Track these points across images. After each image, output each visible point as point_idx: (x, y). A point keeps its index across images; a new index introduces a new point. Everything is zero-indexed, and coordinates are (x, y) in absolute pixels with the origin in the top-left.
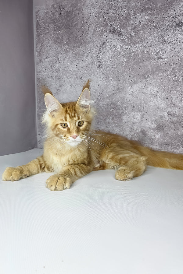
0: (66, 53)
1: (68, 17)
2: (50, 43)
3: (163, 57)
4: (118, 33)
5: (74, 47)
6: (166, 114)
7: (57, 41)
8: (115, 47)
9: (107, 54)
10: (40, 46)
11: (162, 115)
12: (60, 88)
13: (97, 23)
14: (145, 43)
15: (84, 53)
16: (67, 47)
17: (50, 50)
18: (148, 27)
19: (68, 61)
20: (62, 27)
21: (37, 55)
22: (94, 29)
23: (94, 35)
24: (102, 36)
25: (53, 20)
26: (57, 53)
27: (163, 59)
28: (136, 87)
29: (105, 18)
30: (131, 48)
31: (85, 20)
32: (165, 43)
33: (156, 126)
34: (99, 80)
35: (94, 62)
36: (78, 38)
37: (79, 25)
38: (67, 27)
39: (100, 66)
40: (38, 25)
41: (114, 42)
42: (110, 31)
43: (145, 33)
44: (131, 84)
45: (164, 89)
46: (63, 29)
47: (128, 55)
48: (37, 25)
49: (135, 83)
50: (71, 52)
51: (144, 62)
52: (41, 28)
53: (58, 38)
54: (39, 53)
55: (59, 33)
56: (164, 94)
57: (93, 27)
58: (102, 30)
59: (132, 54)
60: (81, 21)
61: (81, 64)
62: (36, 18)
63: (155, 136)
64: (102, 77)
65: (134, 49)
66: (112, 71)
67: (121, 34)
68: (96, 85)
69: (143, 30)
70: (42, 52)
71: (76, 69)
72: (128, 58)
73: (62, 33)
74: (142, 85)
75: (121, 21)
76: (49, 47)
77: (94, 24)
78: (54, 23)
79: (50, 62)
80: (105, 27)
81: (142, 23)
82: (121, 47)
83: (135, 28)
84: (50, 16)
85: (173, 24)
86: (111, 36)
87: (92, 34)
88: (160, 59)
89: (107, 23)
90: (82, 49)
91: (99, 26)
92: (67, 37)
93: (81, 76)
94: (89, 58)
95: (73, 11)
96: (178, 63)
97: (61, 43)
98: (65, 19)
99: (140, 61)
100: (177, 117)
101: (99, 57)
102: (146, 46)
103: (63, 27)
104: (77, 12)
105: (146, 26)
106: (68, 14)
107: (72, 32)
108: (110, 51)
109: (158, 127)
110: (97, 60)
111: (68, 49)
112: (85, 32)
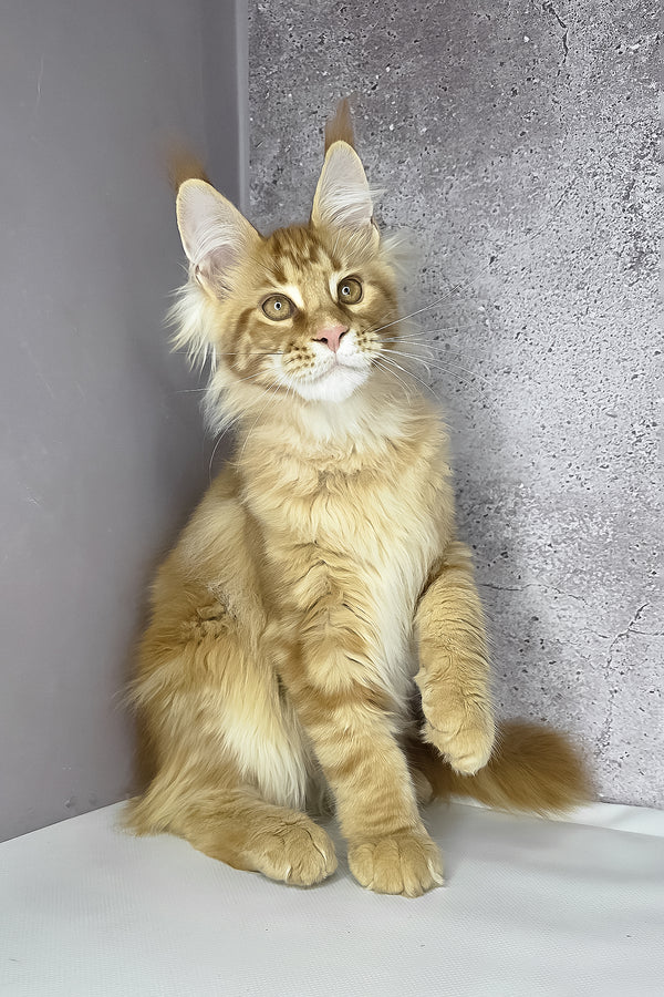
0: (426, 188)
5: (477, 152)
7: (372, 124)
10: (276, 152)
13: (618, 14)
15: (538, 187)
16: (434, 152)
19: (439, 233)
20: (402, 45)
21: (254, 202)
22: (604, 47)
23: (599, 81)
35: (604, 236)
36: (498, 101)
37: (505, 29)
38: (433, 43)
39: (639, 258)
40: (264, 39)
46: (406, 56)
48: (255, 41)
50: (460, 181)
52: (280, 52)
53: (379, 108)
54: (268, 193)
55: (383, 81)
57: (596, 33)
60: (521, 5)
61: (522, 251)
62: (253, 0)
68: (616, 374)
70: (286, 187)
71: (491, 279)
73: (403, 79)
77: (603, 15)
78: (358, 21)
87: (587, 75)
90: (523, 163)
91: (630, 26)
92: (435, 99)
93: (520, 322)
94: (569, 212)
97: (400, 136)
101: (635, 209)
103: (407, 46)
107: (465, 70)
110: (623, 225)
111: (439, 166)
112: (540, 66)
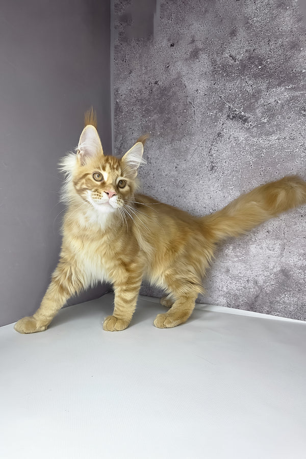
0: (159, 148)
1: (163, 96)
2: (136, 135)
4: (241, 118)
5: (173, 140)
7: (146, 132)
8: (236, 139)
9: (223, 151)
10: (121, 139)
13: (207, 105)
14: (286, 134)
15: (188, 149)
16: (161, 139)
18: (290, 108)
19: (162, 160)
20: (153, 111)
21: (116, 153)
22: (204, 113)
23: (203, 122)
24: (216, 124)
25: (141, 101)
29: (220, 97)
30: (262, 141)
31: (189, 100)
33: (305, 263)
34: (212, 189)
35: (204, 162)
36: (178, 127)
37: (180, 108)
38: (162, 111)
39: (212, 169)
40: (118, 109)
41: (235, 132)
42: (229, 116)
43: (284, 119)
46: (155, 114)
47: (257, 153)
48: (116, 109)
50: (168, 147)
51: (284, 162)
52: (122, 112)
53: (147, 127)
54: (119, 150)
55: (149, 120)
57: (202, 110)
58: (216, 114)
59: (264, 150)
60: (184, 102)
61: (183, 166)
62: (115, 99)
63: (304, 279)
64: (216, 185)
65: (267, 142)
66: (233, 176)
67: (245, 120)
68: (206, 197)
69: (281, 113)
70: (124, 148)
71: (176, 173)
72: (258, 156)
73: (154, 120)
75: (245, 100)
76: (133, 141)
77: (204, 105)
78: (142, 104)
80: (221, 110)
81: (280, 102)
82: (246, 139)
83: (269, 110)
84: (135, 95)
86: (229, 123)
87: (200, 121)
89: (224, 104)
90: (184, 143)
91: (210, 108)
92: (162, 125)
93: (183, 184)
94: (195, 156)
95: (171, 88)
97: (153, 135)
98: (159, 99)
99: (277, 160)
101: (212, 155)
102: (288, 138)
103: (155, 111)
104: (177, 88)
105: (286, 107)
106: (164, 91)
107: (170, 118)
108: (229, 146)
110: (208, 159)
111: (163, 143)
112: (189, 118)
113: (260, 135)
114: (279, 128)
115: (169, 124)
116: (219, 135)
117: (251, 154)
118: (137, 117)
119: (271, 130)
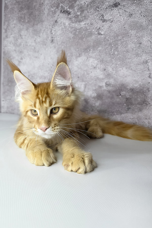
0: (27, 30)
2: (15, 22)
3: (102, 33)
4: (67, 12)
5: (34, 25)
6: (104, 84)
7: (20, 20)
8: (64, 24)
9: (58, 31)
10: (7, 24)
11: (101, 85)
12: (21, 60)
14: (88, 21)
15: (41, 30)
16: (28, 24)
17: (14, 27)
18: (91, 7)
19: (28, 37)
21: (4, 32)
22: (49, 9)
23: (48, 14)
24: (55, 15)
26: (20, 30)
27: (102, 35)
28: (80, 60)
29: (58, 0)
30: (77, 25)
31: (42, 2)
32: (104, 21)
33: (96, 95)
34: (52, 53)
35: (48, 37)
36: (36, 17)
37: (38, 6)
38: (29, 8)
39: (52, 41)
40: (6, 7)
41: (64, 20)
42: (61, 11)
43: (88, 13)
44: (77, 57)
45: (102, 61)
46: (25, 10)
47: (74, 32)
49: (80, 55)
50: (31, 29)
51: (87, 37)
52: (8, 9)
53: (21, 17)
54: (6, 30)
55: (22, 14)
56: (102, 66)
57: (48, 7)
58: (55, 9)
59: (78, 31)
60: (39, 3)
61: (39, 40)
62: (5, 1)
63: (95, 104)
64: (54, 51)
65: (79, 26)
66: (62, 45)
67: (69, 13)
68: (49, 58)
69: (87, 10)
70: (9, 29)
71: (35, 44)
72: (75, 34)
74: (85, 58)
75: (70, 2)
76: (14, 25)
77: (49, 4)
78: (19, 4)
79: (14, 37)
80: (57, 7)
81: (86, 3)
82: (69, 24)
83: (81, 8)
85: (111, 4)
86: (62, 15)
88: (100, 35)
89: (59, 4)
90: (39, 27)
91: (52, 6)
92: (28, 16)
93: (38, 50)
94: (44, 34)
96: (115, 38)
97: (24, 22)
99: (84, 36)
100: (112, 86)
101: (52, 33)
102: (89, 23)
103: (25, 8)
105: (89, 6)
108: (61, 28)
109: (98, 96)
110: (51, 36)
112: (42, 12)
113: (76, 22)
114: (86, 18)
115: (32, 15)
116: (56, 21)
117: (71, 33)
118: (16, 12)
119: (82, 19)
